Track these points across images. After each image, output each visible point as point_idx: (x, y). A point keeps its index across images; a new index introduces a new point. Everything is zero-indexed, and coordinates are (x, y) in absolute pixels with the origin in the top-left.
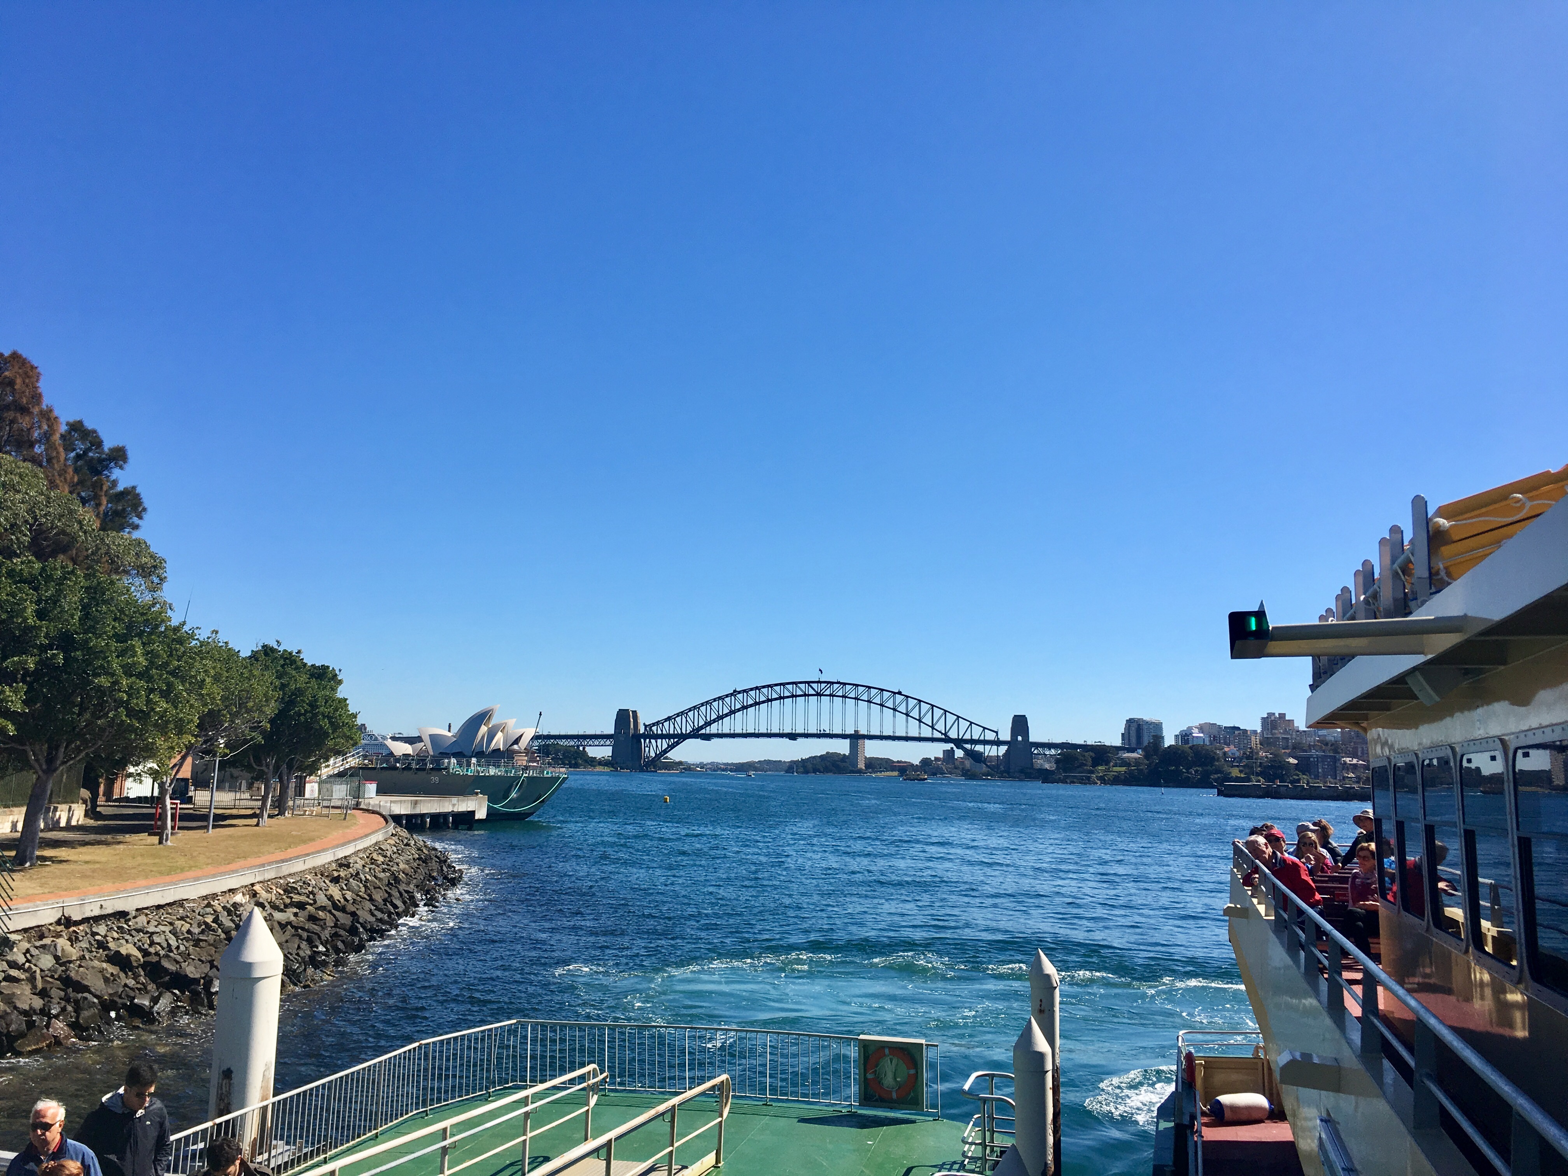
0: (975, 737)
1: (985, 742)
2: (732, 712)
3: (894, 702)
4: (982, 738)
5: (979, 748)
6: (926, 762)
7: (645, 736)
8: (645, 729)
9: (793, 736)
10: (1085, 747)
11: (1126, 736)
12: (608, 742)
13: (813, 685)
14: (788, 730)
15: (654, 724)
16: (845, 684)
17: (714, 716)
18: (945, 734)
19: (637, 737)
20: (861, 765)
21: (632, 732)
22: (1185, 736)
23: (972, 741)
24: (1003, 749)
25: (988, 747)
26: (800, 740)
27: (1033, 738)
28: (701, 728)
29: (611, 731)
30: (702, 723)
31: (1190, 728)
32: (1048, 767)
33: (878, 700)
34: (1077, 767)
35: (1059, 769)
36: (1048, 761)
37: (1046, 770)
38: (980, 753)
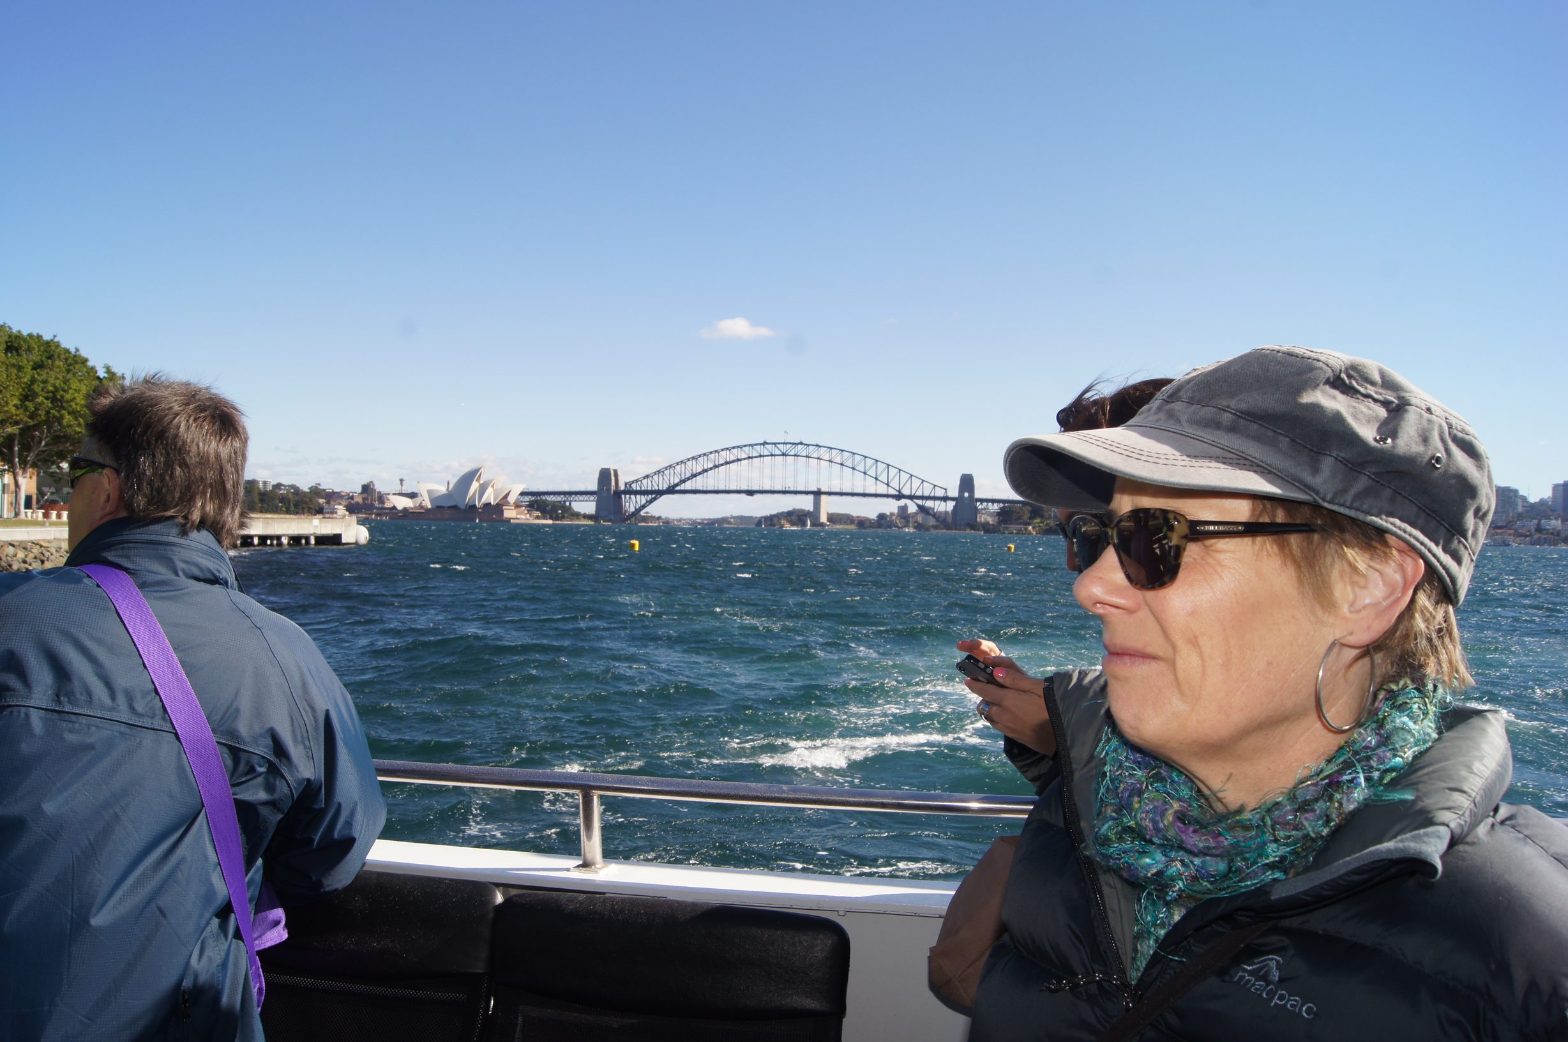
0: (926, 494)
1: (935, 498)
2: (705, 471)
3: (853, 461)
4: (932, 495)
5: (929, 504)
6: (882, 516)
7: (625, 492)
8: (626, 486)
9: (750, 493)
12: (592, 498)
13: (779, 446)
14: (744, 488)
15: (633, 482)
16: (808, 445)
17: (688, 475)
18: (899, 491)
19: (618, 494)
20: (823, 519)
21: (613, 488)
23: (922, 498)
24: (950, 505)
25: (937, 502)
26: (757, 496)
27: (977, 495)
28: (677, 485)
29: (594, 487)
30: (677, 481)
32: (990, 520)
33: (838, 460)
34: (1016, 520)
35: (1000, 523)
36: (991, 514)
37: (988, 523)
38: (930, 508)
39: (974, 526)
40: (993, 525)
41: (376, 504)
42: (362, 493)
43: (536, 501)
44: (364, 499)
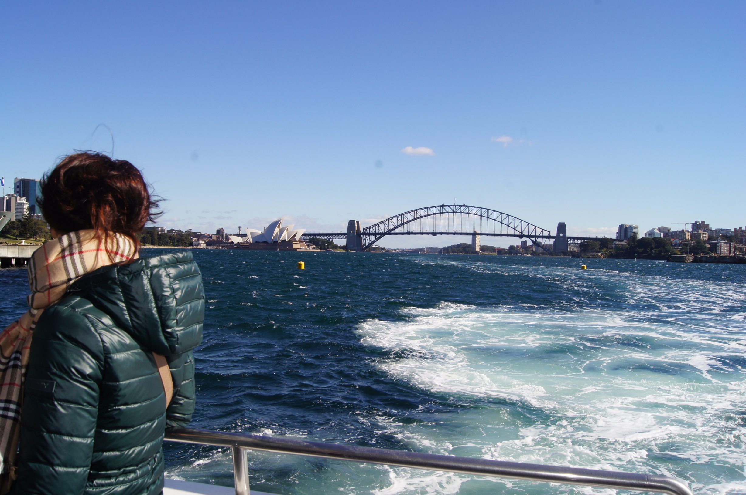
0: (538, 234)
1: (543, 237)
2: (409, 221)
3: (495, 216)
4: (541, 235)
5: (539, 240)
6: (512, 247)
7: (363, 234)
8: (363, 231)
9: (435, 234)
10: (597, 239)
11: (619, 233)
12: (344, 237)
13: (451, 207)
14: (431, 231)
15: (368, 228)
16: (468, 206)
17: (399, 224)
18: (522, 233)
19: (359, 235)
20: (478, 249)
21: (356, 231)
22: (651, 233)
23: (535, 237)
24: (552, 241)
25: (544, 239)
26: (439, 236)
27: (568, 235)
28: (393, 229)
29: (346, 231)
30: (393, 227)
31: (653, 229)
32: (576, 249)
33: (486, 215)
34: (591, 249)
35: (581, 251)
36: (576, 246)
37: (575, 251)
38: (540, 243)
39: (566, 253)
40: (577, 252)
41: (224, 241)
42: (216, 235)
43: (313, 239)
44: (217, 238)
